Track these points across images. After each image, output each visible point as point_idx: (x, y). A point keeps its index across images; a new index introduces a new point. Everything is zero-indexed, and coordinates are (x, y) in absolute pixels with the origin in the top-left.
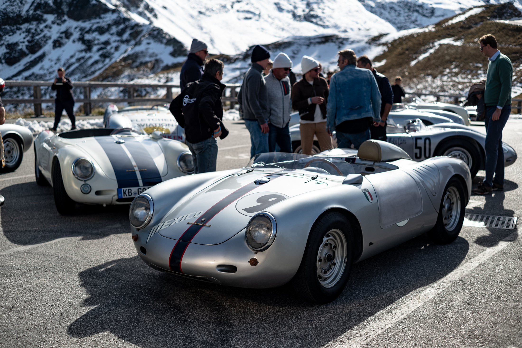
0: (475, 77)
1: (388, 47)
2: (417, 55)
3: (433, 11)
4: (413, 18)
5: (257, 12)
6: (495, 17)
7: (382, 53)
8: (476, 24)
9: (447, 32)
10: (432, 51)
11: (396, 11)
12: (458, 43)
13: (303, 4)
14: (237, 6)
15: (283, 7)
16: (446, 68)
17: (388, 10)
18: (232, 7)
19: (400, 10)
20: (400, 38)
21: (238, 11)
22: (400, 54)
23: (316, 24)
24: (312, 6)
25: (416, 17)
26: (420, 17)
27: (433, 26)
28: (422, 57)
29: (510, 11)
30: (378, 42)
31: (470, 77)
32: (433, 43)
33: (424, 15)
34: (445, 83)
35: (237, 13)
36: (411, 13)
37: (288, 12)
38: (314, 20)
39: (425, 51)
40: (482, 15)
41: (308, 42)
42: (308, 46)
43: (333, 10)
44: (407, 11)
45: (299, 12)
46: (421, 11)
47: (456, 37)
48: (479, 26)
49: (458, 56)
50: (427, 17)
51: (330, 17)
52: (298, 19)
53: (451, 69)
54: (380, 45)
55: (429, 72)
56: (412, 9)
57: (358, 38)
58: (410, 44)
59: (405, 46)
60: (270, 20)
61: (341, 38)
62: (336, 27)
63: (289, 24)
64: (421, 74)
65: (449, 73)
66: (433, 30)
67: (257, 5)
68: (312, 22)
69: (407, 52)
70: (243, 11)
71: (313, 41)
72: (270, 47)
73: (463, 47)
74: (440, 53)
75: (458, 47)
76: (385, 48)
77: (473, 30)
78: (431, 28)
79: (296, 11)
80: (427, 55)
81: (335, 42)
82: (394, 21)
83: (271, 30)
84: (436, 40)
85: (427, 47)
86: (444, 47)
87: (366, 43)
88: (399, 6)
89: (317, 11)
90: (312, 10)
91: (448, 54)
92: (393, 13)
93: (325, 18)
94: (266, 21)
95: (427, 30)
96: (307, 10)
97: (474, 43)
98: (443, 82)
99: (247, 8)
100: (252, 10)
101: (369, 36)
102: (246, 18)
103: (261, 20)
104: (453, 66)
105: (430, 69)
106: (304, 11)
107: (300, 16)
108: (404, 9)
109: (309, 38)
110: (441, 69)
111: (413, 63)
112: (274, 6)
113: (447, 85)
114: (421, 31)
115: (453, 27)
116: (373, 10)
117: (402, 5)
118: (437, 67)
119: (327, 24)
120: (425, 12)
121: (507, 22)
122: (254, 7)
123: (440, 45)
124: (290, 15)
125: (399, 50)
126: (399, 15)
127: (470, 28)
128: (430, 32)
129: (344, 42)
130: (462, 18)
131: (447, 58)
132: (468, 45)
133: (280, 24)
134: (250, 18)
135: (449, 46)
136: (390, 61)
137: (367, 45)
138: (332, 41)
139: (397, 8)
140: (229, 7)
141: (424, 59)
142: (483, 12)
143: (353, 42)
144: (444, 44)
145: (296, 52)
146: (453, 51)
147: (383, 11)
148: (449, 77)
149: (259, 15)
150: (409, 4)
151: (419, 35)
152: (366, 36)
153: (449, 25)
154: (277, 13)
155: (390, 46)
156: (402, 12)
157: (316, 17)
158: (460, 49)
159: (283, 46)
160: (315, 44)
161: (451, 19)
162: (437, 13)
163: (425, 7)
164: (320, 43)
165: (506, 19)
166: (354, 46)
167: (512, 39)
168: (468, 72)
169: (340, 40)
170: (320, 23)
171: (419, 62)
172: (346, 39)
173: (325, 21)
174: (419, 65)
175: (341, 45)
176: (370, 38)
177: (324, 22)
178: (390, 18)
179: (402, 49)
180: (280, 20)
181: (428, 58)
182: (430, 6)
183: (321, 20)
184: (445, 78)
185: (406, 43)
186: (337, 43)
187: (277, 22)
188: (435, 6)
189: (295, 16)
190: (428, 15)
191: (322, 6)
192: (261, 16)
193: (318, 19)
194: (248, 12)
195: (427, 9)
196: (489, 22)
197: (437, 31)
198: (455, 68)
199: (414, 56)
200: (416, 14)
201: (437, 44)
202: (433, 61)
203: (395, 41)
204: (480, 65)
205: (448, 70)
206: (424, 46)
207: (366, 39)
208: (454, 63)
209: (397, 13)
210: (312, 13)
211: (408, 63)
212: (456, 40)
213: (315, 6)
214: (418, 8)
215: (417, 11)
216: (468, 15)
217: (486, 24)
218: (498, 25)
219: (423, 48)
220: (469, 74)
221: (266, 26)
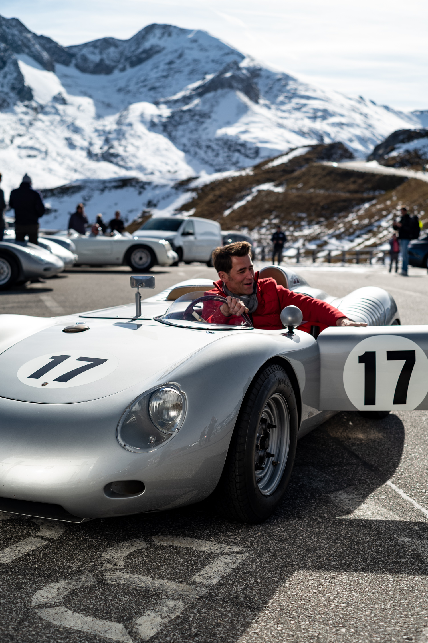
0: (298, 229)
1: (198, 194)
2: (232, 203)
3: (257, 151)
4: (234, 160)
5: (43, 149)
6: (322, 159)
7: (191, 200)
8: (301, 166)
9: (268, 176)
10: (249, 198)
11: (213, 150)
12: (280, 190)
13: (100, 140)
14: (18, 141)
15: (76, 143)
16: (264, 219)
17: (204, 149)
18: (12, 142)
19: (218, 150)
20: (212, 183)
21: (19, 147)
22: (212, 202)
23: (117, 164)
24: (111, 143)
25: (238, 158)
26: (242, 159)
27: (251, 168)
28: (237, 206)
29: (340, 152)
30: (186, 187)
31: (292, 229)
32: (250, 189)
33: (247, 156)
34: (263, 237)
35: (18, 150)
36: (231, 154)
37: (82, 149)
38: (114, 160)
39: (241, 198)
40: (308, 156)
41: (101, 187)
42: (103, 190)
43: (137, 148)
44: (226, 150)
45: (96, 150)
46: (243, 151)
47: (277, 182)
48: (304, 169)
49: (279, 205)
50: (250, 158)
51: (134, 156)
52: (95, 158)
53: (270, 220)
54: (188, 190)
55: (246, 223)
56: (232, 149)
57: (163, 182)
58: (224, 189)
59: (217, 193)
60: (59, 159)
61: (142, 182)
62: (141, 168)
63: (83, 165)
64: (235, 225)
65: (268, 224)
66: (251, 173)
67: (43, 140)
68: (111, 162)
69: (220, 200)
70: (26, 148)
71: (108, 185)
72: (55, 192)
73: (285, 194)
74: (258, 201)
75: (279, 193)
76: (194, 195)
77: (296, 174)
78: (249, 172)
79: (92, 149)
80: (243, 203)
81: (134, 186)
82: (211, 162)
83: (61, 171)
84: (254, 185)
85: (244, 193)
86: (263, 193)
87: (173, 188)
88: (218, 145)
89: (118, 149)
90: (111, 147)
91: (267, 202)
92: (210, 154)
93: (127, 157)
94: (55, 160)
95: (243, 173)
96: (106, 148)
97: (298, 189)
98: (261, 234)
99: (30, 143)
100: (37, 146)
101: (176, 180)
102: (29, 156)
103: (49, 159)
104: (272, 217)
105: (247, 220)
106: (101, 148)
107: (96, 155)
108: (223, 148)
109: (104, 182)
110: (259, 219)
111: (227, 212)
112: (65, 142)
113: (265, 239)
114: (236, 174)
115: (274, 170)
116: (186, 149)
117: (220, 143)
118: (254, 217)
119: (130, 164)
120: (248, 152)
121: (335, 165)
122: (40, 143)
123: (259, 191)
124: (84, 154)
125: (211, 197)
126: (217, 155)
127: (293, 171)
128: (248, 176)
129: (146, 186)
130: (285, 159)
131: (267, 206)
132: (290, 192)
133: (72, 164)
134: (35, 156)
135: (269, 193)
136: (200, 210)
137: (174, 191)
138: (132, 186)
139: (215, 147)
140: (7, 141)
141: (240, 208)
142: (308, 153)
143: (156, 187)
144: (263, 191)
145: (87, 198)
146: (273, 199)
147: (198, 150)
148: (267, 230)
149: (46, 153)
150: (229, 143)
151: (234, 179)
152: (172, 180)
153: (269, 168)
154: (67, 151)
155: (200, 192)
156: (221, 152)
157: (116, 156)
158: (281, 197)
159: (71, 191)
160: (110, 189)
161: (272, 160)
162: (263, 154)
163: (249, 146)
164: (116, 187)
165: (335, 161)
166: (157, 192)
167: (340, 185)
168: (290, 223)
169: (141, 185)
170: (121, 163)
171: (233, 212)
172: (149, 184)
173: (127, 161)
174: (233, 215)
175: (142, 190)
176: (177, 182)
177: (126, 163)
178: (206, 159)
179: (215, 196)
180: (72, 159)
181: (244, 207)
182: (254, 146)
183: (123, 159)
184: (263, 231)
185: (220, 189)
186: (137, 188)
187: (68, 161)
188: (260, 145)
189: (90, 155)
190: (251, 156)
191: (123, 142)
192: (49, 153)
193: (119, 159)
194: (32, 148)
195: (250, 149)
196: (315, 164)
197: (255, 175)
198: (275, 218)
199: (228, 204)
200: (237, 155)
201: (255, 190)
202: (250, 211)
203: (206, 186)
204: (304, 215)
205: (266, 221)
206: (240, 192)
207: (172, 184)
208: (275, 213)
209: (215, 153)
210: (112, 151)
211: (221, 212)
212: (277, 186)
213: (115, 143)
214: (239, 148)
215: (239, 151)
216: (291, 156)
217: (312, 167)
218: (324, 168)
219: (238, 195)
220: (290, 226)
221: (54, 166)
